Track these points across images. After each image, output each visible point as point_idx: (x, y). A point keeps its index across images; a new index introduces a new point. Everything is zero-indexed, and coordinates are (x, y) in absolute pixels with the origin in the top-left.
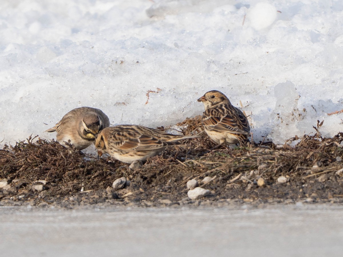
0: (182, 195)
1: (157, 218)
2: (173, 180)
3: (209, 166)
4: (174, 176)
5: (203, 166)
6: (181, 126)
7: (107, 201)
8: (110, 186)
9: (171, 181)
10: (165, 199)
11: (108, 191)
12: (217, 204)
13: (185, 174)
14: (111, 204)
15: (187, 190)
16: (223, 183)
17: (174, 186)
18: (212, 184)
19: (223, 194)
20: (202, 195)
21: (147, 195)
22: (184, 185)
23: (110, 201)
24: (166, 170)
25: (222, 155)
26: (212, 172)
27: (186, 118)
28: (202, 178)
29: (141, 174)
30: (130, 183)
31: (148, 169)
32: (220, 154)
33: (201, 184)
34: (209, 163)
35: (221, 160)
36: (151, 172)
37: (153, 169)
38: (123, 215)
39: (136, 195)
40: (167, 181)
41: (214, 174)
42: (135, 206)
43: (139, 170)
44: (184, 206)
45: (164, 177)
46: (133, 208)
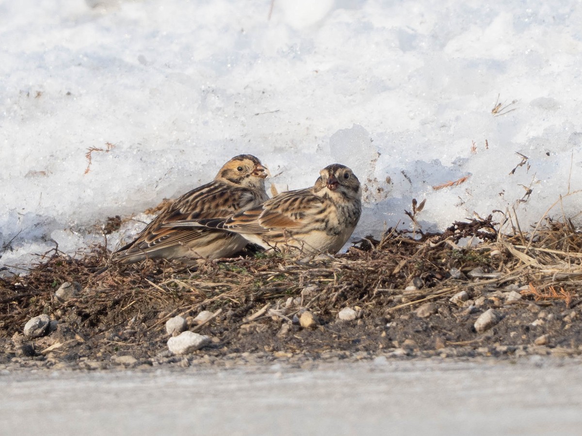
0: (157, 346)
1: (108, 392)
2: (139, 318)
3: (207, 290)
4: (141, 311)
5: (197, 290)
6: (153, 214)
7: (14, 359)
8: (20, 332)
9: (136, 320)
10: (124, 354)
11: (16, 342)
12: (224, 363)
13: (162, 306)
14: (22, 366)
15: (167, 337)
16: (235, 322)
17: (141, 330)
18: (213, 325)
19: (235, 343)
20: (194, 346)
21: (90, 348)
22: (160, 328)
23: (19, 360)
24: (125, 300)
25: (231, 269)
26: (213, 302)
27: (164, 199)
28: (194, 314)
29: (78, 308)
30: (58, 325)
31: (91, 298)
32: (228, 266)
33: (193, 325)
34: (207, 285)
35: (230, 279)
36: (97, 303)
37: (100, 297)
39: (70, 347)
40: (128, 321)
41: (218, 306)
42: (67, 369)
43: (75, 299)
44: (161, 369)
45: (122, 313)
46: (63, 373)
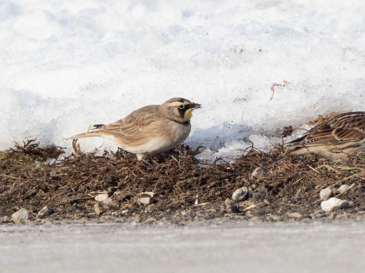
0: (315, 206)
1: (283, 235)
2: (304, 189)
3: (345, 172)
4: (305, 185)
5: (339, 172)
6: (312, 125)
7: (226, 215)
8: (230, 198)
9: (301, 191)
10: (294, 212)
11: (227, 204)
12: (356, 217)
13: (318, 182)
14: (231, 219)
15: (321, 201)
16: (363, 192)
17: (305, 197)
18: (349, 194)
19: (363, 204)
20: (337, 207)
21: (273, 208)
22: (316, 196)
23: (229, 215)
24: (295, 178)
25: (361, 159)
26: (349, 179)
27: (319, 116)
28: (338, 186)
29: (266, 183)
30: (253, 193)
31: (274, 177)
32: (359, 157)
33: (337, 194)
34: (345, 169)
35: (360, 165)
36: (277, 180)
37: (279, 176)
38: (244, 231)
39: (260, 207)
40: (297, 191)
41: (352, 181)
42: (259, 220)
43: (264, 178)
44: (317, 220)
45: (293, 186)
46: (256, 223)
